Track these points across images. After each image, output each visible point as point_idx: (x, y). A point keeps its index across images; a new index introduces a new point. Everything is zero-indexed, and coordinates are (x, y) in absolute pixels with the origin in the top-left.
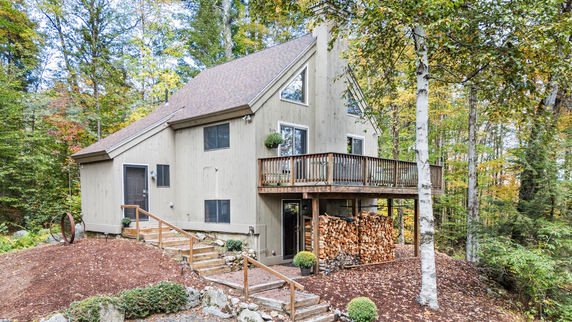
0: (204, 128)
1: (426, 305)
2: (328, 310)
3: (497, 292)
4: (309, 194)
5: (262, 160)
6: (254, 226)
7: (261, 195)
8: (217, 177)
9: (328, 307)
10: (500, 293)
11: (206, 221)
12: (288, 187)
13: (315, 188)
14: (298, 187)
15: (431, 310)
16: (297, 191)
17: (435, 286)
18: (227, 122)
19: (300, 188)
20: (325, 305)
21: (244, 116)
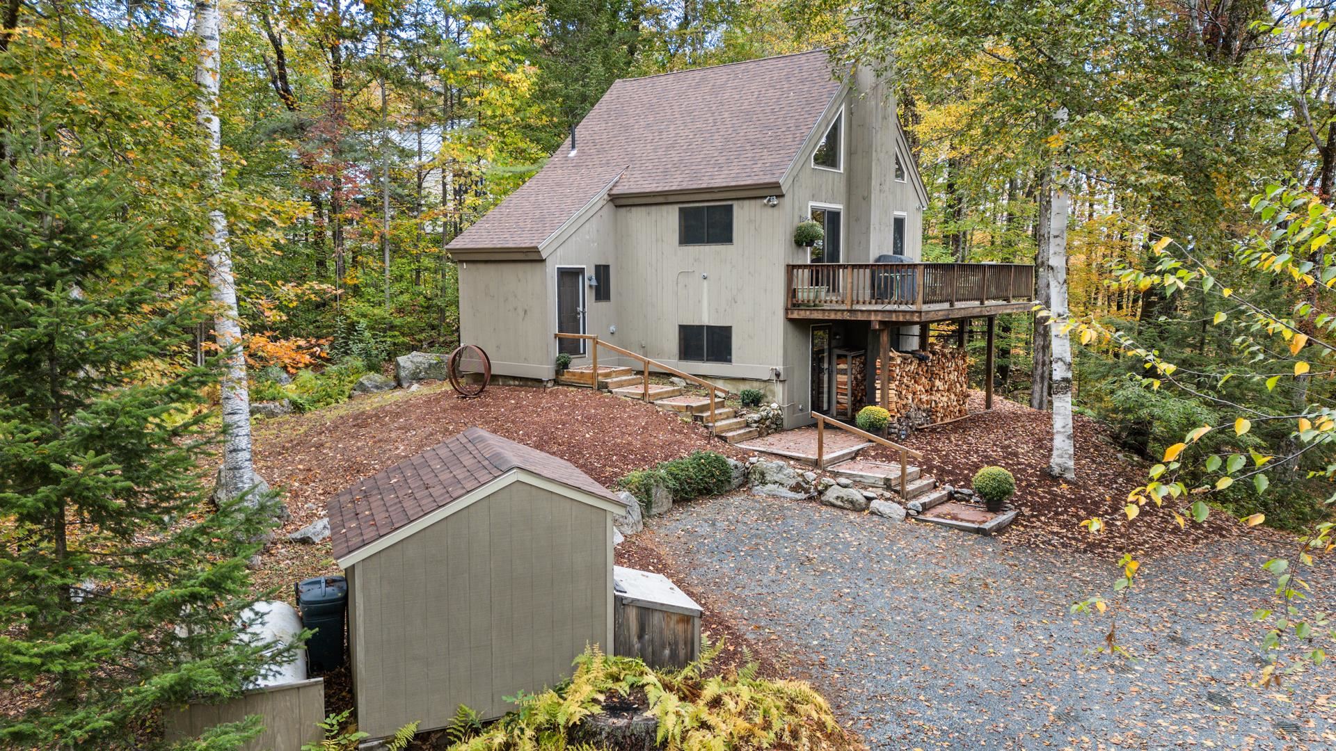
0: (680, 209)
1: (1061, 476)
2: (935, 487)
3: (1131, 458)
4: (881, 322)
5: (794, 267)
6: (780, 368)
7: (792, 321)
8: (705, 290)
9: (935, 483)
10: (1136, 459)
11: (680, 359)
12: (844, 311)
13: (894, 315)
14: (862, 311)
15: (1068, 482)
16: (860, 317)
17: (1071, 451)
18: (729, 203)
19: (866, 314)
20: (928, 480)
21: (765, 197)
